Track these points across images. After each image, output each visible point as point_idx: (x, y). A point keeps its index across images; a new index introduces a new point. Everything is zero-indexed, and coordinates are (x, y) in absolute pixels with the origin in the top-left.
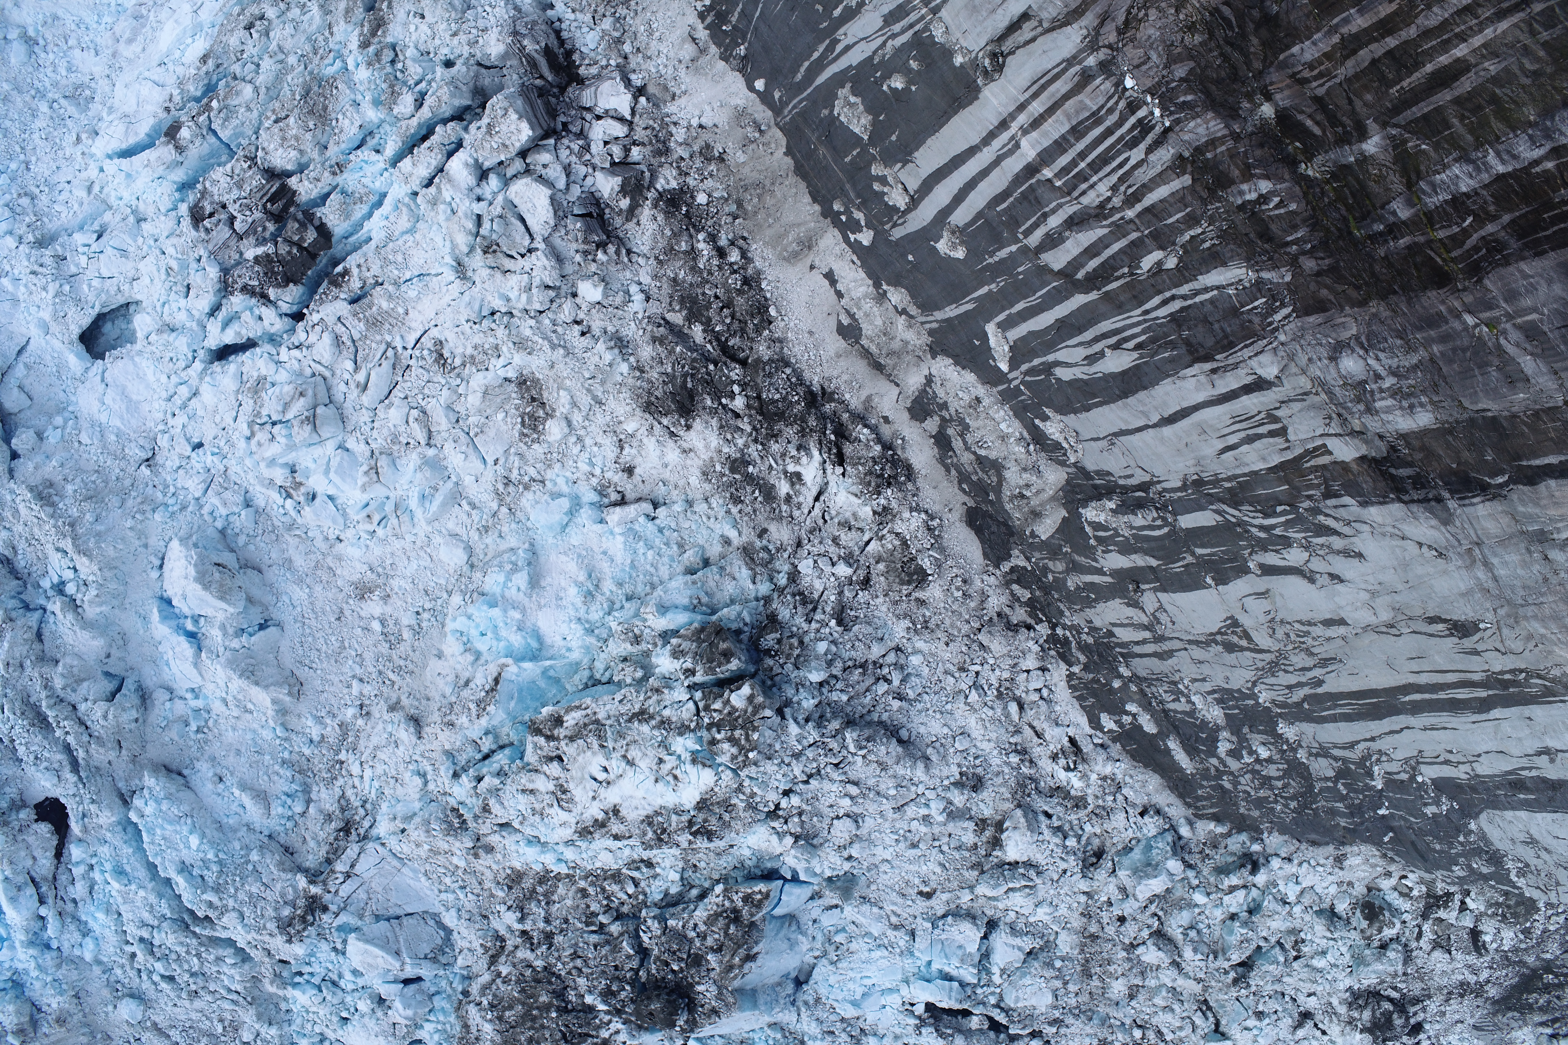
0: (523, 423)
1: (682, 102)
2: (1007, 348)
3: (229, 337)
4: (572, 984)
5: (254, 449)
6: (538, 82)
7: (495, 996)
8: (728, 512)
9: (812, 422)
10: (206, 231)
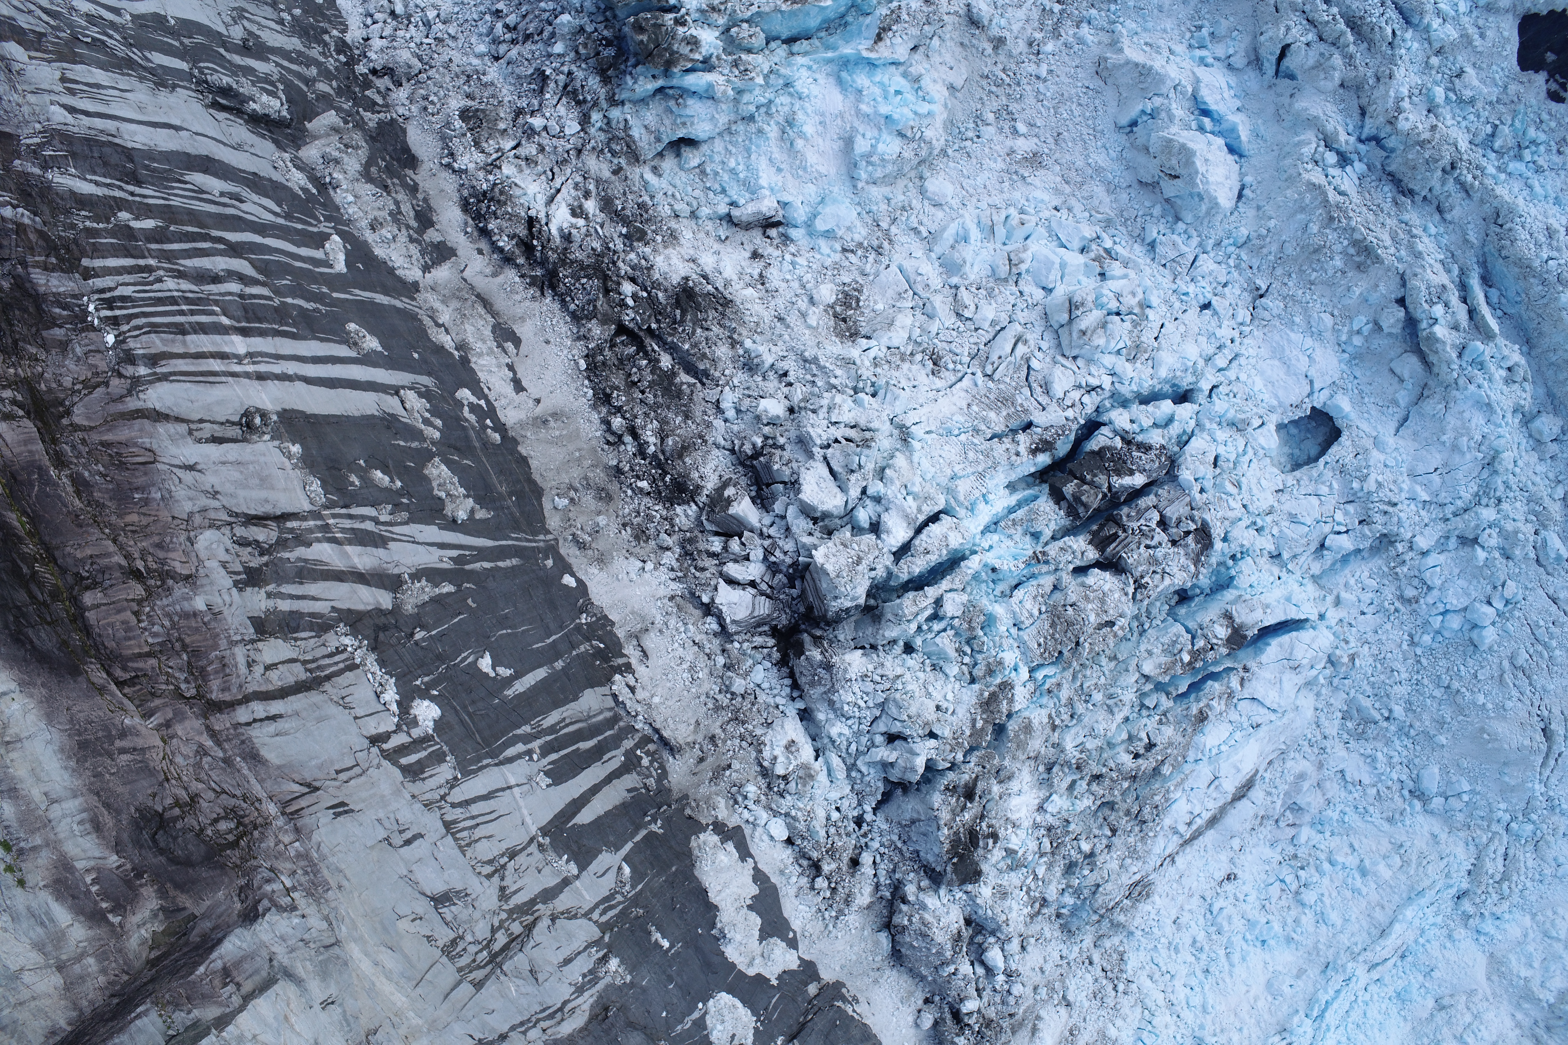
0: (858, 300)
1: (663, 591)
2: (327, 246)
3: (1166, 406)
5: (1140, 291)
6: (818, 633)
8: (652, 197)
10: (1193, 520)
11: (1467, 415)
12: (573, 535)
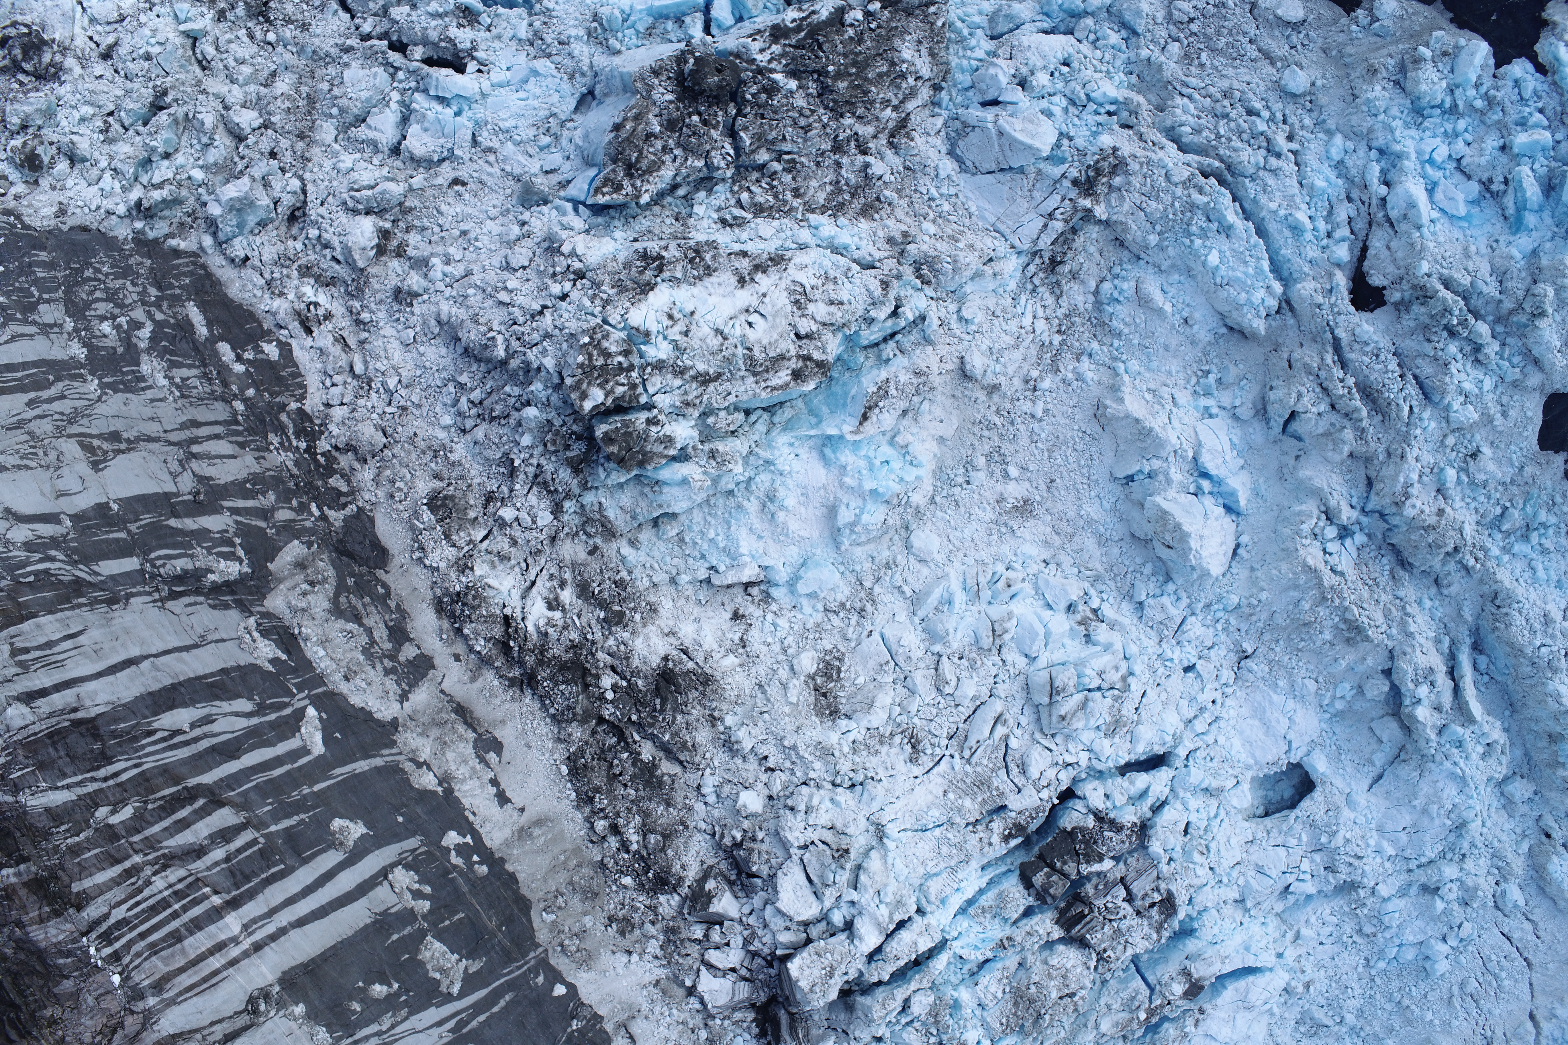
0: (839, 671)
1: (648, 978)
2: (303, 730)
3: (1142, 779)
4: (811, 100)
5: (1124, 664)
6: (794, 1010)
7: (899, 87)
8: (630, 573)
9: (530, 660)
10: (1158, 890)
11: (1440, 785)
12: (561, 945)
